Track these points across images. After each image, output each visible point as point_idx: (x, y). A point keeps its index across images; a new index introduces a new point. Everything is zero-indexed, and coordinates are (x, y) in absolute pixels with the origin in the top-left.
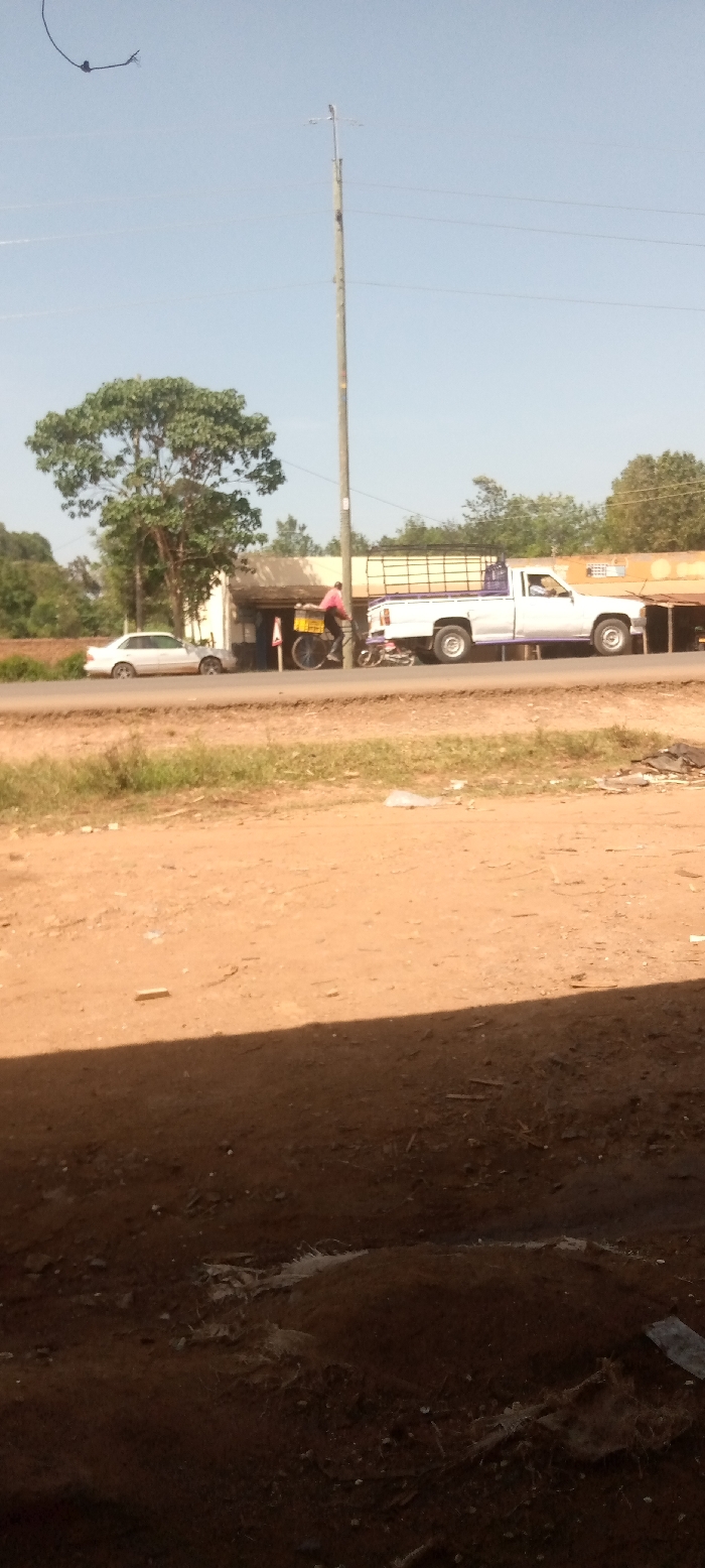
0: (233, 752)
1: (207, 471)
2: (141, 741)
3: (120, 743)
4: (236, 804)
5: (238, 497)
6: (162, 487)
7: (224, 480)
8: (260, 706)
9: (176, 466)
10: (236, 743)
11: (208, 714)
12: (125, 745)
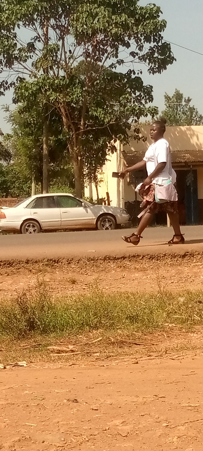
0: (128, 298)
1: (106, 55)
2: (47, 288)
3: (29, 291)
4: (130, 345)
5: (133, 76)
6: (66, 68)
7: (121, 62)
8: (151, 258)
9: (79, 51)
10: (130, 291)
11: (105, 264)
12: (33, 291)
